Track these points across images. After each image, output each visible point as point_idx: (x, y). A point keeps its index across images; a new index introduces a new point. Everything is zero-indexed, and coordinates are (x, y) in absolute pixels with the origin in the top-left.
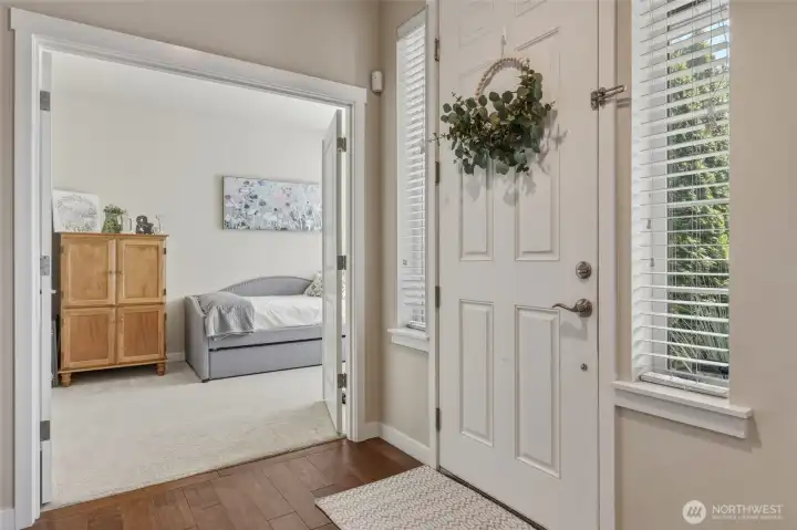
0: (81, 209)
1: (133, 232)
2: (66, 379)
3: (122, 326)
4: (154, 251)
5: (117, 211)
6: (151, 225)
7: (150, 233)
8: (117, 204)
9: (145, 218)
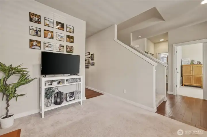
0: (187, 61)
1: (196, 64)
2: (184, 85)
3: (193, 79)
4: (200, 67)
5: (193, 61)
6: (200, 63)
7: (200, 64)
8: (193, 59)
9: (199, 62)
